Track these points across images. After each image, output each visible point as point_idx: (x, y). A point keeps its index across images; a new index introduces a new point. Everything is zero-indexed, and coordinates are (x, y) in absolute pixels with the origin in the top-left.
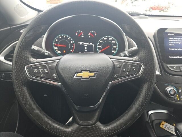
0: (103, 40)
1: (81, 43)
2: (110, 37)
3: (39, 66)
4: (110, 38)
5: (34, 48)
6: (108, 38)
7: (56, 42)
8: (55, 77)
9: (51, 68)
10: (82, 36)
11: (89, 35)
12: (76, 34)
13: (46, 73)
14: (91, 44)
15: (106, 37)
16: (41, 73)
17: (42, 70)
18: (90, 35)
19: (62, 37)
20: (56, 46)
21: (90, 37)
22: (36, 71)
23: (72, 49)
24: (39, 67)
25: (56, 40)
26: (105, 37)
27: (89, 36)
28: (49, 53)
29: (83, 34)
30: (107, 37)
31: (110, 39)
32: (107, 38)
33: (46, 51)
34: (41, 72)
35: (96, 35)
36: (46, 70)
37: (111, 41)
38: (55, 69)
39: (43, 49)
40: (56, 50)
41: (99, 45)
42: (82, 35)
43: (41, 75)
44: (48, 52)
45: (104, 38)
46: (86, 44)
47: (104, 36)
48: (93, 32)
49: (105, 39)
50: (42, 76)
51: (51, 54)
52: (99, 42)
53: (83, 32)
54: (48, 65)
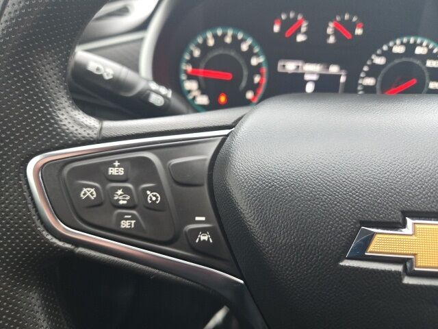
0: (389, 55)
1: (291, 66)
2: (419, 41)
3: (111, 164)
4: (421, 45)
5: (98, 69)
6: (410, 48)
7: (193, 61)
8: (204, 237)
9: (182, 179)
10: (300, 38)
11: (330, 30)
12: (276, 28)
13: (153, 207)
14: (334, 69)
15: (402, 44)
16: (123, 207)
17: (126, 191)
18: (336, 33)
19: (219, 40)
20: (191, 77)
21: (332, 40)
22: (89, 193)
23: (255, 88)
24: (113, 171)
25: (191, 53)
26: (398, 42)
27: (329, 36)
28: (169, 93)
29: (304, 29)
30: (405, 40)
31: (419, 51)
32: (407, 45)
33: (154, 86)
34: (121, 198)
35: (359, 31)
36: (152, 190)
37: (423, 58)
38: (206, 187)
39: (143, 78)
40: (189, 92)
41: (368, 75)
42: (298, 31)
43: (121, 217)
44: (163, 90)
45: (395, 44)
46: (312, 71)
47: (394, 39)
48: (350, 19)
49: (399, 49)
50: (125, 224)
51: (177, 103)
52: (369, 63)
53: (305, 18)
54: (164, 159)
